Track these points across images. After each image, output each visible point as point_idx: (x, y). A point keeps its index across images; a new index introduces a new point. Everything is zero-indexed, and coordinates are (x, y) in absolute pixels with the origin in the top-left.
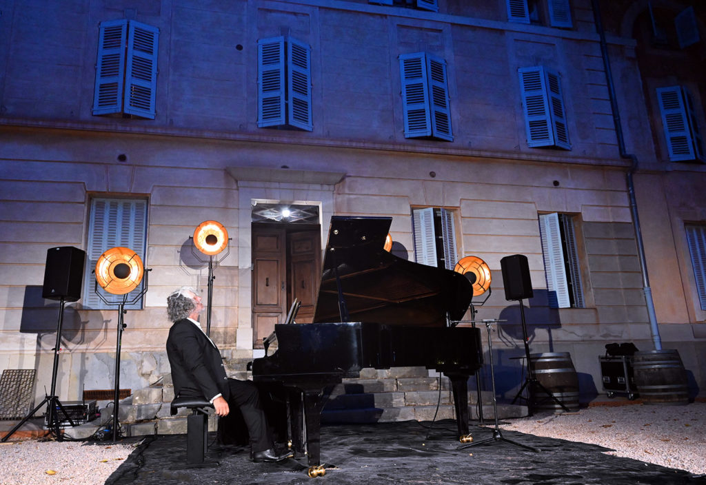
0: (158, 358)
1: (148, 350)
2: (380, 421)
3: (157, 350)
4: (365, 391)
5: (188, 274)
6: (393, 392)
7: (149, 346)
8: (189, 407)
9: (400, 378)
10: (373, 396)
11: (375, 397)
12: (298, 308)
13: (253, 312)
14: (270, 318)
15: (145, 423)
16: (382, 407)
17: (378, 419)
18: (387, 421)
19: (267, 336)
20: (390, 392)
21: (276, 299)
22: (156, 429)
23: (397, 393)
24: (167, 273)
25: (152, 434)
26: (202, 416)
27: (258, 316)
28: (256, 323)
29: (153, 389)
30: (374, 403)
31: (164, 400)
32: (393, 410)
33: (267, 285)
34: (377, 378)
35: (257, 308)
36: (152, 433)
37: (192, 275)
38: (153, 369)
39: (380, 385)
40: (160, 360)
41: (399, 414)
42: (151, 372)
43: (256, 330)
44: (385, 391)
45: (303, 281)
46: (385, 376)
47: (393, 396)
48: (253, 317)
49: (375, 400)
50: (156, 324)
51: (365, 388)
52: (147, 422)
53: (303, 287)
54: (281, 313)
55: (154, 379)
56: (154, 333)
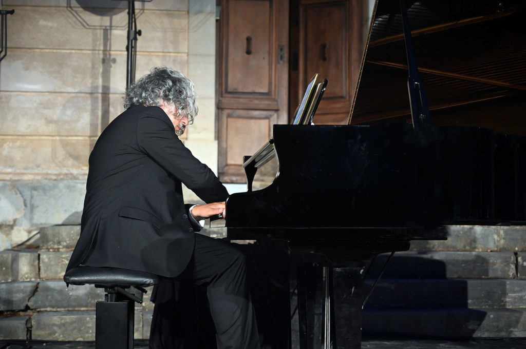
0: (27, 194)
1: (8, 177)
2: (477, 334)
3: (26, 178)
4: (449, 275)
5: (85, 25)
6: (508, 278)
7: (9, 170)
8: (98, 285)
9: (521, 251)
10: (465, 283)
11: (469, 288)
12: (321, 93)
13: (219, 107)
14: (252, 121)
15: (7, 317)
16: (484, 307)
17: (474, 331)
18: (492, 335)
19: (252, 153)
20: (501, 280)
21: (266, 83)
22: (29, 330)
23: (515, 281)
24: (42, 23)
25: (21, 338)
26: (125, 303)
27: (229, 116)
28: (224, 131)
29: (21, 254)
30: (466, 298)
31: (43, 275)
32: (506, 313)
33: (248, 52)
34: (474, 248)
35: (227, 100)
36: (22, 336)
37: (94, 28)
38: (18, 216)
39: (481, 263)
40: (32, 197)
41: (518, 321)
42: (15, 221)
43: (224, 145)
44: (491, 274)
45: (324, 46)
46: (492, 246)
47: (508, 287)
48: (218, 118)
49: (470, 293)
50: (23, 126)
51: (449, 267)
52: (11, 316)
53: (324, 59)
54: (277, 110)
55: (20, 235)
56: (18, 144)
